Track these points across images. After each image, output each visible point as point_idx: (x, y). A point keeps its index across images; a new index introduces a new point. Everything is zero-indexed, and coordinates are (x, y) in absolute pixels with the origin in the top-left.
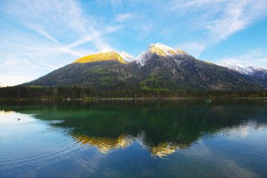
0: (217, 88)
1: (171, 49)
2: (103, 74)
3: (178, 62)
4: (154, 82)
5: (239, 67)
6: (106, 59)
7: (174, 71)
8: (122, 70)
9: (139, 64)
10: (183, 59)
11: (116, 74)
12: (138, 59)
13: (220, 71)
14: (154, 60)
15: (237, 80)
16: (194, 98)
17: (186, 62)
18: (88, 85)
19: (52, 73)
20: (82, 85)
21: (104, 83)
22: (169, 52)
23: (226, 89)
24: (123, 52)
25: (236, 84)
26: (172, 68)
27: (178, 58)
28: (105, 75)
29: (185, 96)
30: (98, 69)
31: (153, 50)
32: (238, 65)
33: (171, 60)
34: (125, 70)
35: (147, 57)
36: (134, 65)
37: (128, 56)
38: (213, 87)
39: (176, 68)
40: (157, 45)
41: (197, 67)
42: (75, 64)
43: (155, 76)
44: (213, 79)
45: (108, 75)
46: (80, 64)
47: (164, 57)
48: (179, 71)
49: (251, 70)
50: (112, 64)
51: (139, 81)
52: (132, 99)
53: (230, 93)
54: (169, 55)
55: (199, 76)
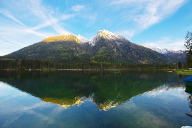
0: (144, 63)
1: (113, 34)
2: (63, 51)
3: (119, 44)
4: (101, 57)
5: (158, 49)
6: (66, 40)
7: (115, 50)
8: (78, 48)
9: (91, 44)
10: (122, 42)
11: (73, 51)
12: (90, 40)
13: (146, 51)
14: (102, 42)
15: (156, 57)
16: (127, 69)
17: (124, 44)
18: (52, 59)
19: (23, 49)
20: (46, 59)
21: (63, 58)
22: (112, 36)
23: (149, 64)
24: (79, 35)
25: (156, 60)
26: (114, 48)
27: (118, 41)
28: (65, 52)
29: (121, 68)
30: (60, 47)
31: (101, 35)
32: (158, 47)
33: (113, 42)
34: (80, 48)
35: (96, 39)
36: (87, 45)
37: (83, 38)
38: (141, 62)
39: (117, 48)
40: (104, 31)
41: (131, 48)
42: (42, 42)
43: (102, 53)
44: (141, 56)
45: (67, 52)
46: (45, 43)
47: (108, 40)
48: (118, 50)
49: (165, 51)
50: (71, 44)
51: (90, 56)
52: (81, 69)
53: (151, 66)
54: (112, 38)
55: (132, 54)
